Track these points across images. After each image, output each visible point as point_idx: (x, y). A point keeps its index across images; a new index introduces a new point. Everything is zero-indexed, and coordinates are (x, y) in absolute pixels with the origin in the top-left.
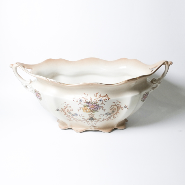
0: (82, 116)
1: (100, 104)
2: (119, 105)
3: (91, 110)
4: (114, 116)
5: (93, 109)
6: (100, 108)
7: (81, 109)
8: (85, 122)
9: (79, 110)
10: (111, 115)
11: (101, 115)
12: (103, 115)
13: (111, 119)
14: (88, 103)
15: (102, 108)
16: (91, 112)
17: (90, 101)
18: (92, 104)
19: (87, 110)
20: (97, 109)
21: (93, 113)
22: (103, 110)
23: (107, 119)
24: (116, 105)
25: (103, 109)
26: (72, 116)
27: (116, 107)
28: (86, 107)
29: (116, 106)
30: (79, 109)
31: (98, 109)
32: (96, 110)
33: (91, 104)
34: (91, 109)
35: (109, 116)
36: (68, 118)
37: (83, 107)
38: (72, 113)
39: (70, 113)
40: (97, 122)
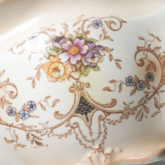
0: (50, 101)
1: (97, 38)
2: (160, 51)
3: (74, 65)
4: (156, 96)
5: (79, 58)
6: (102, 53)
7: (42, 71)
8: (66, 135)
9: (36, 80)
10: (146, 89)
11: (111, 86)
12: (118, 85)
13: (151, 113)
14: (58, 40)
15: (107, 54)
16: (76, 75)
17: (63, 31)
18: (70, 40)
19: (61, 67)
20: (93, 57)
21: (83, 79)
22: (113, 61)
23: (136, 108)
24: (149, 50)
25: (111, 58)
26: (21, 121)
27: (151, 57)
28: (54, 56)
29: (152, 52)
30: (33, 74)
31: (96, 59)
32: (89, 60)
33: (69, 43)
34: (74, 62)
35: (140, 94)
36: (10, 138)
37: (45, 61)
38: (18, 105)
39: (11, 112)
40: (107, 125)
